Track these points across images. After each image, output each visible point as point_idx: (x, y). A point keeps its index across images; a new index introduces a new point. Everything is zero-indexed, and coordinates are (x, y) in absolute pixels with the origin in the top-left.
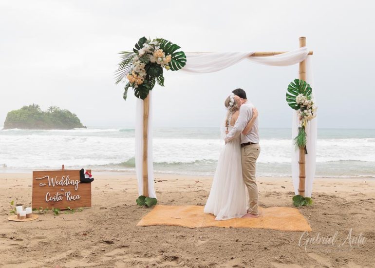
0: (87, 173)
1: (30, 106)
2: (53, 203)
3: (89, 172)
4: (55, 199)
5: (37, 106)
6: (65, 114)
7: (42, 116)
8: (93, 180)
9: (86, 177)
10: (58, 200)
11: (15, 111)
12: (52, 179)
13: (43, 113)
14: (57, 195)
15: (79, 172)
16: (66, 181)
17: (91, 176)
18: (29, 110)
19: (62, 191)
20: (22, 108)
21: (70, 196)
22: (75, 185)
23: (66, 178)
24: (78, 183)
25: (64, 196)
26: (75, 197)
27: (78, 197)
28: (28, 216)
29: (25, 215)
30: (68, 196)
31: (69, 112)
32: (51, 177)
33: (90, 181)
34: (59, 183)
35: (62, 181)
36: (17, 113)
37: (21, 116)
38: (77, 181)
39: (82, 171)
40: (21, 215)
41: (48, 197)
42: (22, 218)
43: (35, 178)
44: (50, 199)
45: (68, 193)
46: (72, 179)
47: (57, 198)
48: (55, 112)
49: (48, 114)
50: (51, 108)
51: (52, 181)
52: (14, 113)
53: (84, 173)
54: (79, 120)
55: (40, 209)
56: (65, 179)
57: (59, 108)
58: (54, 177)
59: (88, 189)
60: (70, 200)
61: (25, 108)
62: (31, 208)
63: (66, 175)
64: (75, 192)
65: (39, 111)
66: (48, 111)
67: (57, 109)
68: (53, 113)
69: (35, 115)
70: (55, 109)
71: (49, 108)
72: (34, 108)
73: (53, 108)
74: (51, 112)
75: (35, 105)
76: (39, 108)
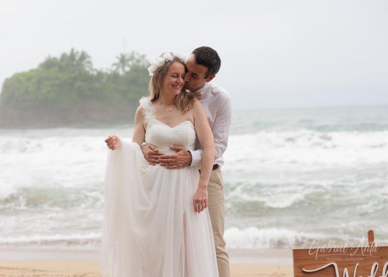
1: (64, 56)
5: (83, 56)
7: (97, 85)
11: (23, 74)
13: (100, 75)
18: (61, 69)
20: (42, 65)
36: (29, 79)
37: (39, 89)
48: (135, 70)
49: (115, 77)
50: (123, 60)
57: (143, 56)
61: (49, 64)
65: (87, 69)
66: (114, 68)
67: (138, 61)
68: (127, 73)
69: (78, 84)
70: (134, 61)
71: (117, 61)
72: (75, 63)
73: (129, 60)
74: (121, 72)
75: (77, 52)
76: (89, 62)
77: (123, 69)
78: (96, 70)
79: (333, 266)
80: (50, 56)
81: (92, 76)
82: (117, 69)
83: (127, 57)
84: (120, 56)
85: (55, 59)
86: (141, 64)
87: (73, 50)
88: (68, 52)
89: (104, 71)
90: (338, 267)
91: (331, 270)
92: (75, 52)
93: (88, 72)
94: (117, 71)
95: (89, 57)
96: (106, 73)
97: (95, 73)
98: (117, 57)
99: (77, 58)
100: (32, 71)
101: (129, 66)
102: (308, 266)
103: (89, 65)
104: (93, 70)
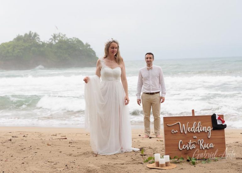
0: (219, 119)
1: (26, 35)
2: (187, 152)
3: (221, 117)
4: (188, 148)
5: (36, 35)
6: (74, 44)
7: (42, 49)
8: (225, 126)
9: (219, 123)
10: (191, 149)
11: (6, 44)
12: (184, 125)
13: (44, 44)
14: (190, 143)
15: (210, 118)
16: (198, 127)
17: (223, 122)
18: (25, 41)
19: (195, 138)
20: (15, 39)
21: (203, 144)
22: (208, 131)
23: (197, 124)
24: (210, 130)
25: (197, 144)
26: (209, 145)
27: (211, 145)
28: (167, 164)
29: (164, 163)
30: (201, 145)
31: (79, 42)
32: (182, 124)
33: (223, 127)
34: (191, 130)
35: (194, 127)
36: (9, 46)
37: (14, 51)
38: (210, 127)
39: (214, 116)
40: (160, 163)
41: (181, 145)
42: (162, 166)
43: (166, 124)
44: (183, 147)
45: (201, 141)
46: (204, 126)
47: (190, 146)
48: (61, 41)
49: (51, 45)
50: (55, 37)
51: (184, 127)
52: (4, 46)
53: (217, 119)
54: (94, 53)
55: (175, 158)
56: (197, 126)
57: (65, 35)
58: (185, 123)
59: (222, 137)
60: (204, 149)
61: (19, 39)
62: (168, 156)
63: (197, 121)
64: (208, 140)
65: (37, 41)
66: (50, 41)
67: (62, 38)
68: (57, 43)
69: (33, 48)
70: (60, 38)
71: (52, 37)
72: (31, 38)
73: (57, 37)
74: (54, 43)
75: (33, 33)
76: (38, 38)
77: (55, 41)
78: (42, 42)
79: (179, 123)
80: (19, 35)
81: (40, 44)
82: (52, 41)
83: (57, 36)
84: (53, 35)
85: (21, 36)
86: (64, 39)
87: (30, 32)
88: (28, 33)
89: (46, 42)
90: (181, 124)
91: (178, 125)
92: (31, 33)
93: (38, 43)
94: (52, 43)
95: (38, 35)
96: (47, 43)
97: (41, 43)
98: (52, 35)
99: (32, 36)
100: (10, 42)
101: (57, 40)
102: (169, 123)
103: (38, 39)
104: (40, 42)
